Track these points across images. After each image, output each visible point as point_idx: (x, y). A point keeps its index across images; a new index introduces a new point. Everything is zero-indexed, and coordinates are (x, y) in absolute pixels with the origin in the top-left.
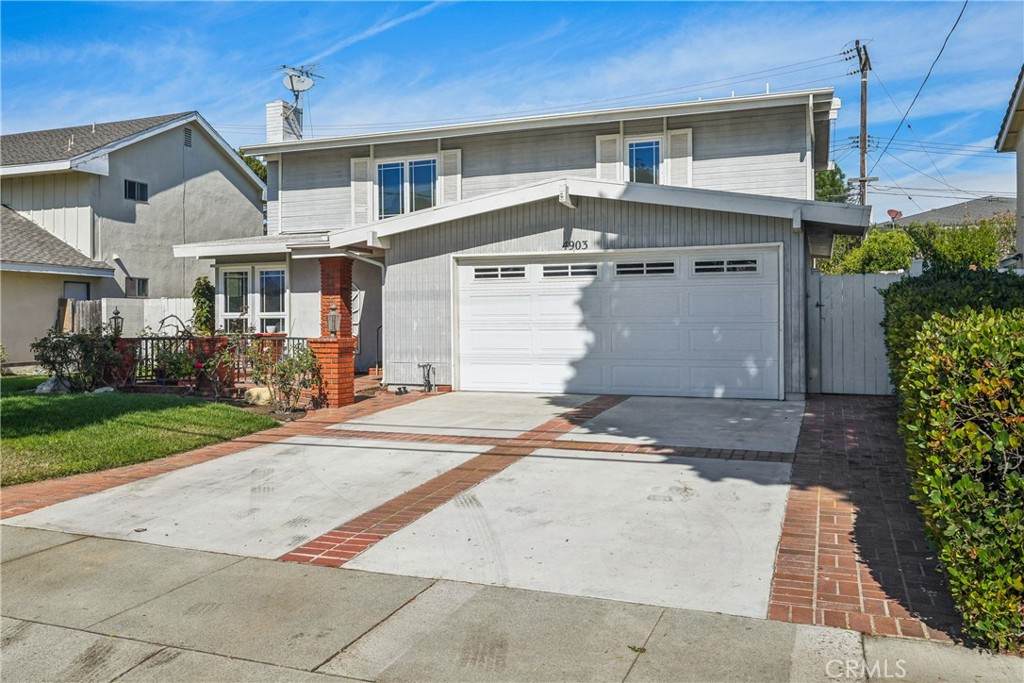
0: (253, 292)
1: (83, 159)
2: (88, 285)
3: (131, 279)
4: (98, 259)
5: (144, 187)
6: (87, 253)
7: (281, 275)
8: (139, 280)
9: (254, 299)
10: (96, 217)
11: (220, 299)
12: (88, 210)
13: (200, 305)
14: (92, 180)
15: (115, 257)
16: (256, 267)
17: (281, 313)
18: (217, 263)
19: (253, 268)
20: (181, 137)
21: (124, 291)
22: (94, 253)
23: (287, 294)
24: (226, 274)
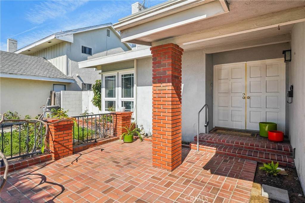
0: (118, 87)
1: (61, 35)
2: (65, 86)
3: (85, 84)
4: (70, 75)
5: (90, 50)
6: (65, 73)
7: (132, 77)
8: (88, 84)
9: (119, 90)
10: (69, 59)
11: (103, 90)
12: (65, 57)
13: (96, 94)
14: (66, 45)
15: (77, 75)
16: (120, 72)
17: (132, 98)
18: (102, 72)
19: (118, 73)
20: (105, 32)
21: (81, 89)
22: (68, 74)
23: (135, 87)
24: (106, 77)
